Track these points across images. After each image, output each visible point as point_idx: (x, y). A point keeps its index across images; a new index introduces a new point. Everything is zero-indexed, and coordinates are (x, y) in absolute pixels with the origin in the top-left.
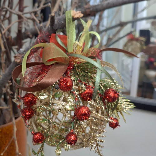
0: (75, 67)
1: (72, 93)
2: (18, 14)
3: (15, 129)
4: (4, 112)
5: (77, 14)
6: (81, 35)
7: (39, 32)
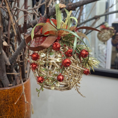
0: (62, 38)
1: (61, 53)
2: (24, 10)
3: (24, 88)
4: (16, 77)
5: (62, 5)
6: (66, 19)
7: (38, 22)
